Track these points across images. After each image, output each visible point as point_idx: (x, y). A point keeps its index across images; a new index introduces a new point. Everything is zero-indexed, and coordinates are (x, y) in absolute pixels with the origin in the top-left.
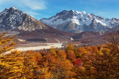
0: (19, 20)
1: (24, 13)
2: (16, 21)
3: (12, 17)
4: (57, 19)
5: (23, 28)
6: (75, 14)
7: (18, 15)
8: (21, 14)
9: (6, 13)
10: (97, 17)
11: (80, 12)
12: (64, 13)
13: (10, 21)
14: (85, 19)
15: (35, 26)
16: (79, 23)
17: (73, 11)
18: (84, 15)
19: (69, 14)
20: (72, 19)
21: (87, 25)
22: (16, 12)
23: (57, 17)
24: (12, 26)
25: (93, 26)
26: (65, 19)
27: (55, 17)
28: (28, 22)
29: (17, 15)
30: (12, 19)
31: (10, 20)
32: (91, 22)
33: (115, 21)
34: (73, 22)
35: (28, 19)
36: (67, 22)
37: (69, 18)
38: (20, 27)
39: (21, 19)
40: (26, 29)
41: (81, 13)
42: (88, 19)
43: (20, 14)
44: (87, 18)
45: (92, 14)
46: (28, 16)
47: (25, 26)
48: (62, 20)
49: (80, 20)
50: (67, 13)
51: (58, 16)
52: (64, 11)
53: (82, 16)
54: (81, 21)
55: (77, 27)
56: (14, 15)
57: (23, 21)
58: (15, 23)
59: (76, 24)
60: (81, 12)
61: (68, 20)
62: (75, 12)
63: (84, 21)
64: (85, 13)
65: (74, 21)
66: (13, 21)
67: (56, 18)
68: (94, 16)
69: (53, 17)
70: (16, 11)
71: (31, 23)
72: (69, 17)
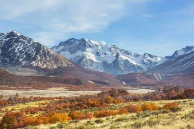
0: (31, 52)
1: (35, 41)
2: (26, 53)
3: (18, 47)
4: (61, 51)
5: (38, 64)
6: (90, 45)
7: (27, 45)
8: (31, 43)
9: (4, 40)
10: (121, 50)
11: (96, 42)
12: (72, 42)
13: (17, 53)
14: (105, 54)
15: (55, 62)
16: (96, 59)
17: (87, 40)
18: (103, 48)
19: (80, 44)
20: (85, 52)
21: (109, 63)
22: (22, 40)
23: (61, 48)
24: (21, 60)
25: (118, 64)
26: (73, 51)
27: (57, 47)
28: (45, 55)
29: (24, 43)
30: (18, 49)
31: (16, 51)
32: (115, 58)
33: (149, 58)
34: (88, 58)
35: (44, 51)
36: (78, 57)
37: (80, 51)
38: (34, 62)
39: (33, 50)
40: (43, 65)
41: (99, 44)
42: (110, 54)
43: (29, 43)
44: (107, 52)
45: (114, 47)
46: (43, 47)
47: (40, 61)
48: (69, 52)
49: (97, 54)
50: (77, 42)
51: (63, 47)
52: (72, 39)
53: (100, 48)
54: (99, 55)
55: (93, 64)
56: (20, 44)
57: (37, 54)
58: (25, 56)
59: (92, 61)
60: (98, 42)
61: (79, 53)
62: (90, 41)
63: (103, 56)
64: (104, 43)
65: (89, 56)
66: (21, 52)
67: (58, 50)
68: (117, 48)
69: (54, 47)
70: (22, 38)
71: (50, 57)
72: (79, 49)
